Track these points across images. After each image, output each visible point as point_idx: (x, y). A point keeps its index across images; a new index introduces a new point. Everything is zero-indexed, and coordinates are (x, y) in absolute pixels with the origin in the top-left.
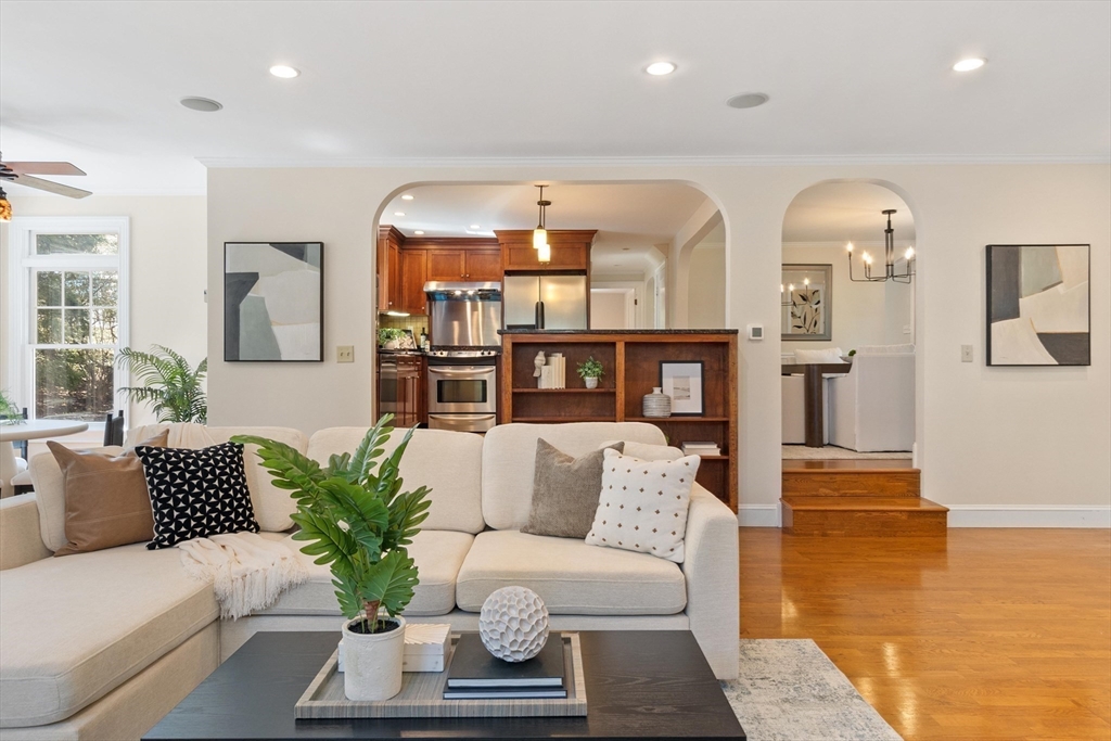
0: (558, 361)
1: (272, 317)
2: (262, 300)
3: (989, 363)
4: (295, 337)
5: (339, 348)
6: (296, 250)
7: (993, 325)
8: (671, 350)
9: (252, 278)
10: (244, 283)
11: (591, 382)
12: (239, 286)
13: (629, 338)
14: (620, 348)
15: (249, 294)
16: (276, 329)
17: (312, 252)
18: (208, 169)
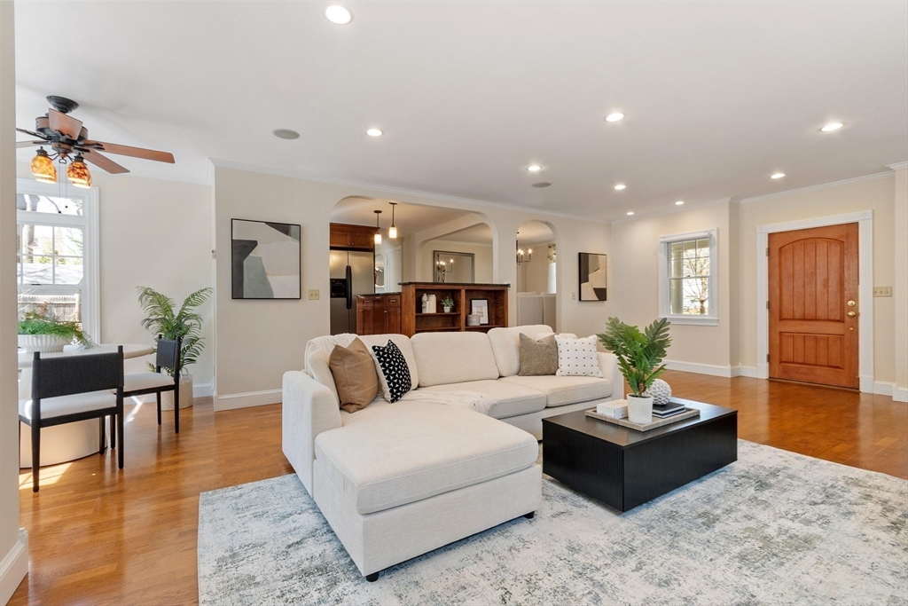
0: (433, 298)
1: (267, 271)
2: (260, 259)
3: (580, 300)
4: (282, 283)
5: (311, 291)
6: (284, 228)
7: (582, 285)
8: (475, 293)
9: (254, 244)
10: (246, 247)
11: (447, 310)
12: (242, 249)
13: (467, 288)
14: (463, 292)
15: (250, 254)
16: (270, 278)
17: (293, 229)
18: (216, 167)
